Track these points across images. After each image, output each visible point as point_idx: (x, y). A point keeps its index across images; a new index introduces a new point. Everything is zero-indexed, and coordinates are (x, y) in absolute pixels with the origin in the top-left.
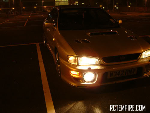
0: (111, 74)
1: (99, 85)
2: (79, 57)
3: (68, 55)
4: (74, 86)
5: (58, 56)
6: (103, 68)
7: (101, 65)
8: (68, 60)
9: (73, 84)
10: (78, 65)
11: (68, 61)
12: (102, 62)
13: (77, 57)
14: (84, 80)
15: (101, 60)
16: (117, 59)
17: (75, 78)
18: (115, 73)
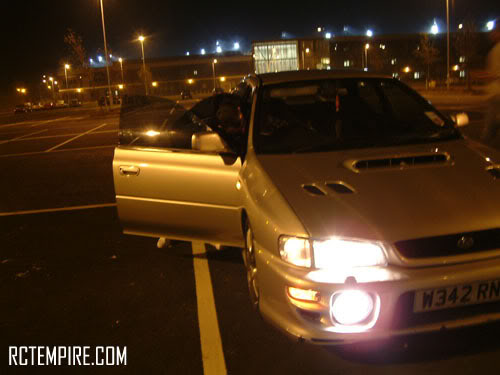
0: (428, 299)
1: (385, 334)
2: (317, 240)
3: (282, 236)
4: (301, 340)
6: (397, 276)
7: (391, 266)
8: (282, 253)
9: (298, 331)
10: (313, 268)
11: (279, 256)
12: (393, 255)
13: (311, 240)
14: (334, 318)
15: (391, 251)
16: (446, 245)
17: (303, 312)
18: (442, 294)
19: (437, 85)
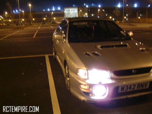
0: (123, 89)
1: (110, 99)
2: (89, 70)
3: (78, 69)
4: (84, 101)
5: (68, 69)
6: (114, 82)
7: (112, 78)
8: (78, 73)
9: (83, 98)
10: (88, 79)
12: (113, 75)
13: (87, 70)
14: (94, 95)
16: (128, 72)
17: (84, 92)
19: (120, 22)
